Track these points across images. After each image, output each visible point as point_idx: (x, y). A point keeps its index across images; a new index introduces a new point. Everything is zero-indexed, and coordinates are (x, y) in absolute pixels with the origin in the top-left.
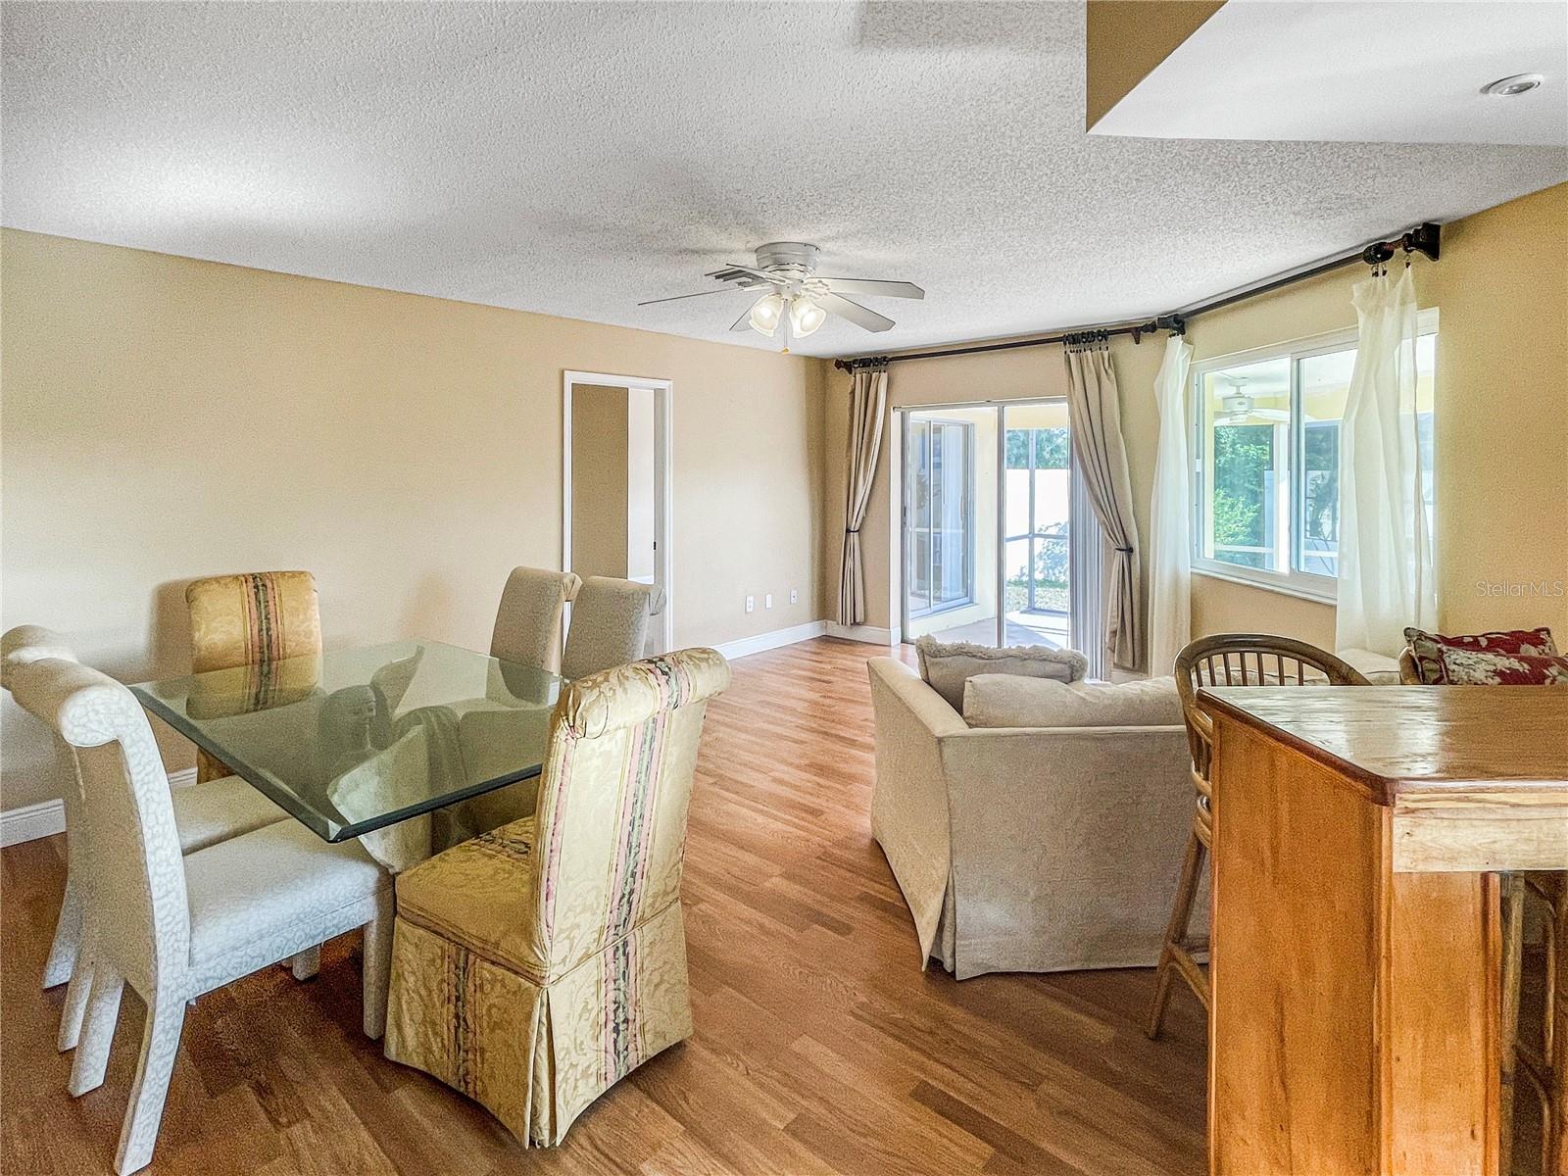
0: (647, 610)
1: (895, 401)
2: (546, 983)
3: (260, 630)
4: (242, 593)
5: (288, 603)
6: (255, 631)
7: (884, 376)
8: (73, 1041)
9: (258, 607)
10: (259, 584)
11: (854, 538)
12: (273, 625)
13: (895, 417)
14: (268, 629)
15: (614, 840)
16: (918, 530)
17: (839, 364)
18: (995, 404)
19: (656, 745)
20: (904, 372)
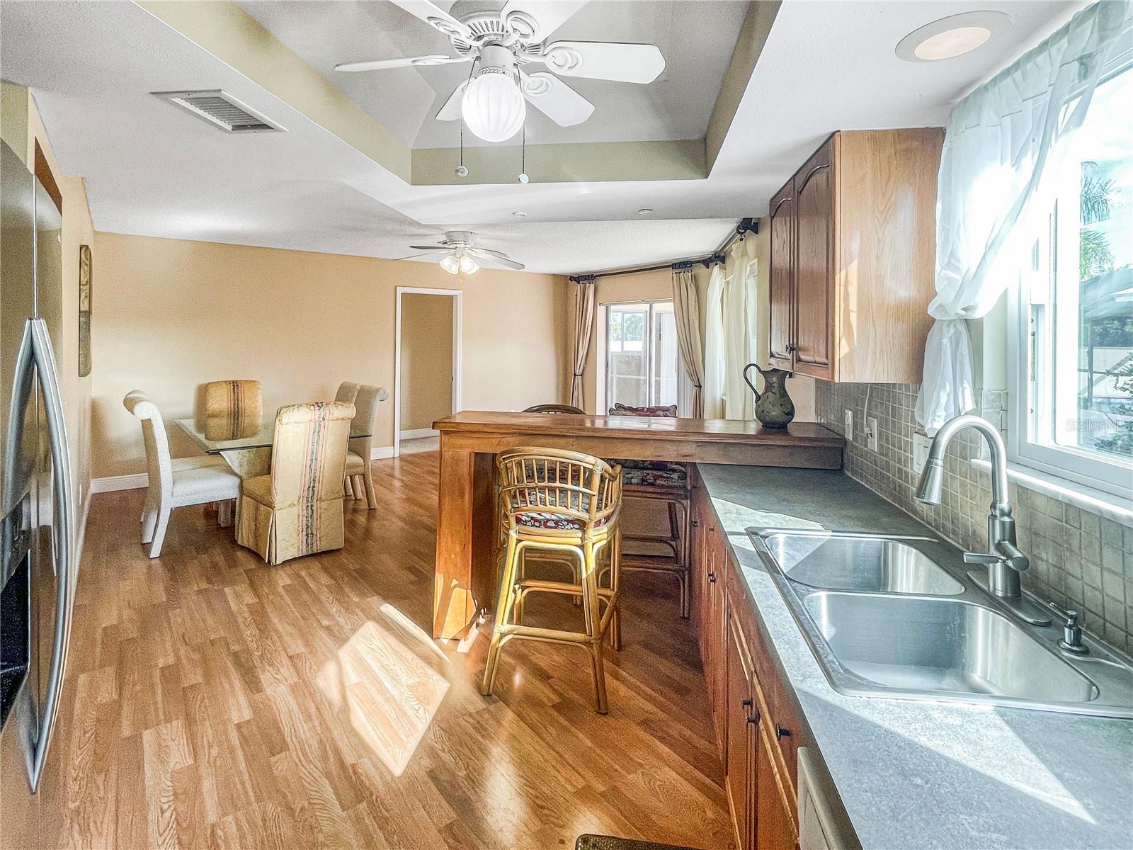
0: (378, 398)
1: (600, 299)
2: (275, 509)
3: (234, 404)
4: (227, 389)
5: (248, 394)
6: (232, 405)
7: (592, 286)
8: (142, 520)
9: (234, 395)
10: (235, 385)
11: (579, 379)
12: (240, 403)
13: (601, 310)
14: (238, 405)
15: (302, 465)
16: (618, 376)
17: (572, 278)
18: (647, 302)
19: (321, 434)
20: (604, 284)
